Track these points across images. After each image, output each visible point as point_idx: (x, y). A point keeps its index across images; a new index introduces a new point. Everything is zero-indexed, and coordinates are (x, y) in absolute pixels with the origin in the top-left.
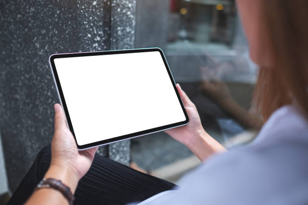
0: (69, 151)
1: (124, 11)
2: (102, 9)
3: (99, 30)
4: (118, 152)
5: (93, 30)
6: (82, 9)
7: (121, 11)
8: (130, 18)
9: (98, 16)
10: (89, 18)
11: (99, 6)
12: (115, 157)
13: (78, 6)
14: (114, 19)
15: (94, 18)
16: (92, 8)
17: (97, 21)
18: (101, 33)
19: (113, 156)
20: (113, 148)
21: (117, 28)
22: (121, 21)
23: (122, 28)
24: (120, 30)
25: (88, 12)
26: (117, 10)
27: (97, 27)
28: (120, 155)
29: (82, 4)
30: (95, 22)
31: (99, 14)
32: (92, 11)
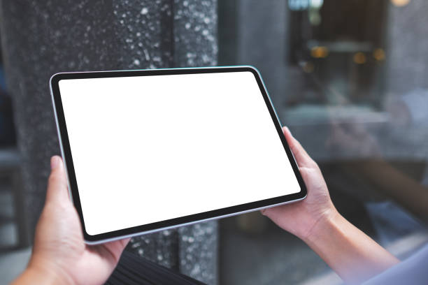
0: (64, 243)
1: (197, 29)
2: (158, 23)
3: (155, 55)
4: (197, 259)
5: (144, 55)
6: (122, 19)
7: (193, 27)
8: (208, 41)
9: (151, 33)
10: (134, 34)
11: (153, 17)
12: (193, 268)
13: (115, 12)
14: (180, 41)
15: (143, 35)
16: (140, 18)
17: (150, 41)
18: (157, 59)
19: (188, 267)
20: (187, 253)
21: (185, 54)
22: (193, 44)
23: (195, 56)
24: (191, 58)
25: (133, 24)
26: (184, 26)
27: (150, 51)
28: (200, 265)
29: (122, 10)
30: (147, 42)
31: (152, 29)
32: (140, 23)
